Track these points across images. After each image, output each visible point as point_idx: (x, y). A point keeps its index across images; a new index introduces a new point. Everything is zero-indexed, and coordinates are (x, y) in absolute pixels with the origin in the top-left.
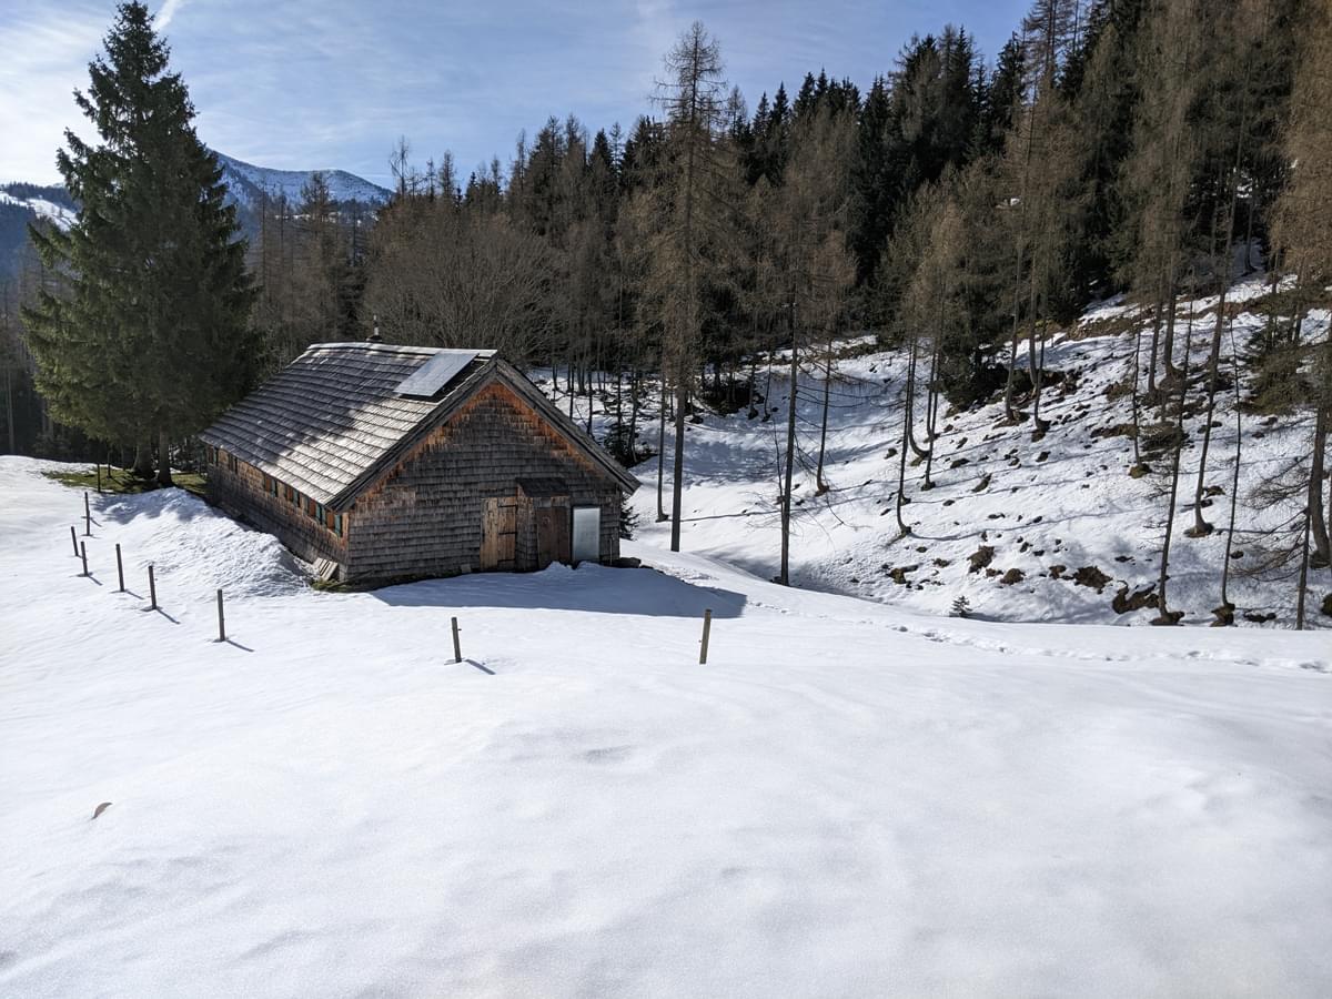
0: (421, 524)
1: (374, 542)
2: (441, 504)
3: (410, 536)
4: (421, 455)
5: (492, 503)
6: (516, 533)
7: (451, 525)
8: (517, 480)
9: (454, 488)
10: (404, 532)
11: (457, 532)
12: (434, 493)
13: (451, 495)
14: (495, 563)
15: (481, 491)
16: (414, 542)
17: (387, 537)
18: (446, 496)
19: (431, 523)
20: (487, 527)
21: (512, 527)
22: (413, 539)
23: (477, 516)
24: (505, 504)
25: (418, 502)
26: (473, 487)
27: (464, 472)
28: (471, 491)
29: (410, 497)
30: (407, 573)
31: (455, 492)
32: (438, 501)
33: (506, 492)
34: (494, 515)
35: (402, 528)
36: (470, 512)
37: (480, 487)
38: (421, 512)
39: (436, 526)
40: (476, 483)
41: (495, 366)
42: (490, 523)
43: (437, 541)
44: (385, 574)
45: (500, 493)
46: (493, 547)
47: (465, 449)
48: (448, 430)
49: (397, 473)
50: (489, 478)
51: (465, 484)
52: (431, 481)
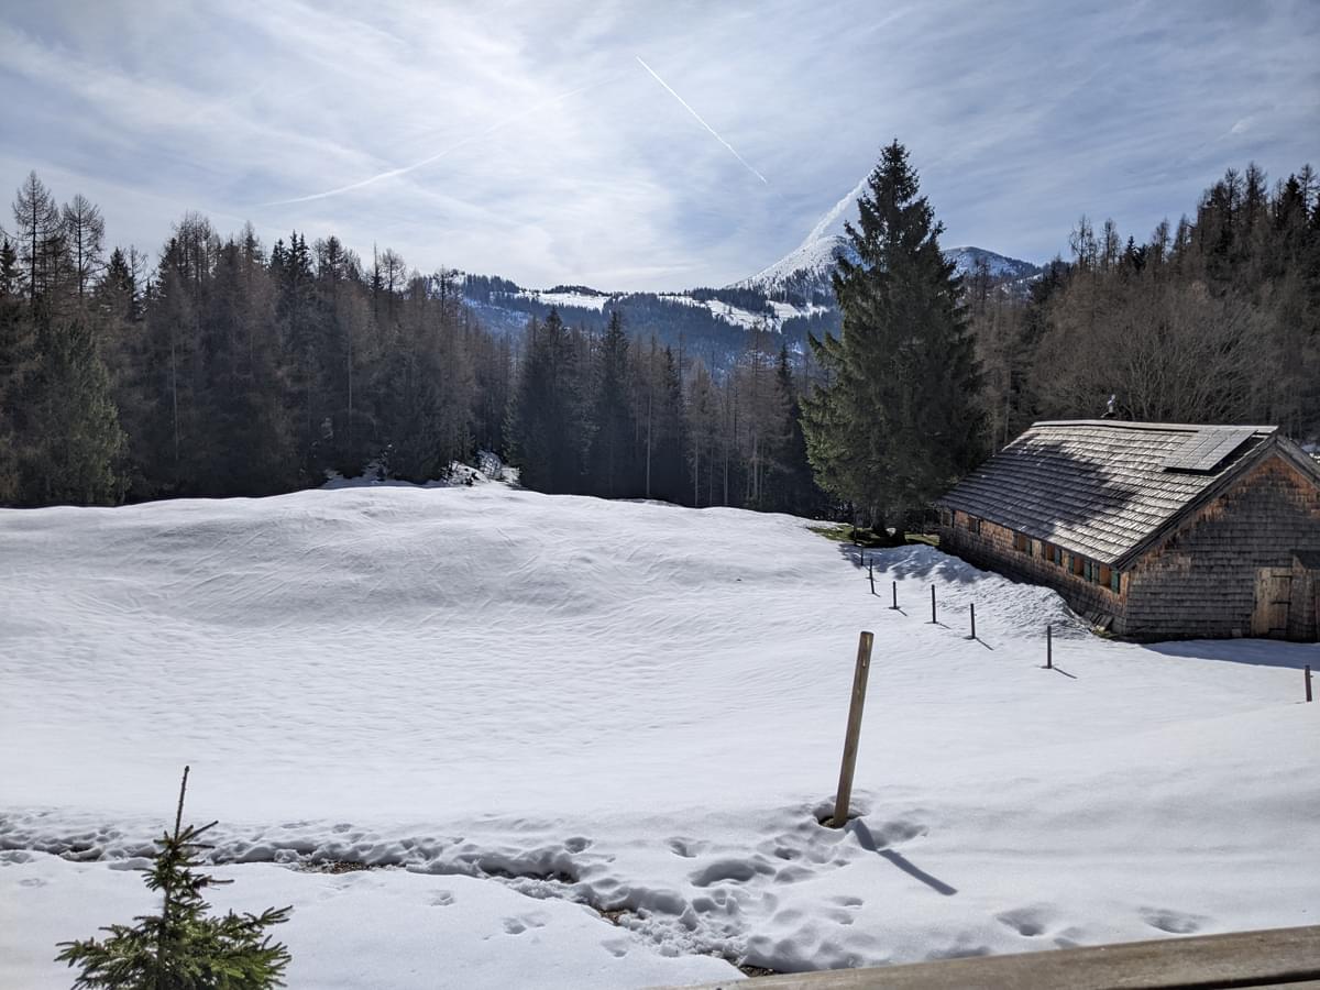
0: (1195, 587)
1: (1150, 601)
2: (1215, 570)
3: (1184, 598)
4: (1198, 524)
5: (1266, 572)
6: (1289, 603)
7: (1223, 591)
8: (1292, 552)
9: (1228, 555)
10: (1178, 594)
11: (1230, 598)
12: (1209, 559)
13: (1225, 562)
14: (1266, 630)
15: (1255, 561)
16: (1188, 604)
17: (1162, 596)
18: (1219, 562)
19: (1204, 587)
20: (1259, 595)
21: (1285, 599)
22: (1186, 600)
23: (1250, 584)
24: (1278, 574)
25: (1194, 567)
26: (1247, 556)
27: (1238, 542)
28: (1245, 560)
29: (1185, 561)
30: (1180, 631)
31: (1230, 560)
32: (1212, 567)
33: (1281, 563)
34: (1267, 583)
35: (1176, 590)
36: (1243, 580)
37: (1254, 556)
38: (1196, 576)
39: (1209, 591)
40: (1250, 552)
41: (1275, 442)
42: (1262, 591)
43: (1209, 604)
44: (1159, 631)
45: (1274, 563)
46: (1265, 614)
47: (1240, 520)
48: (1224, 502)
49: (1174, 539)
50: (1264, 549)
51: (1239, 553)
52: (1207, 548)
